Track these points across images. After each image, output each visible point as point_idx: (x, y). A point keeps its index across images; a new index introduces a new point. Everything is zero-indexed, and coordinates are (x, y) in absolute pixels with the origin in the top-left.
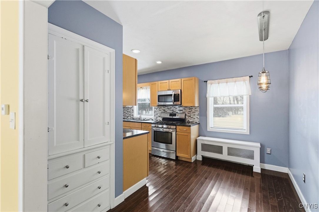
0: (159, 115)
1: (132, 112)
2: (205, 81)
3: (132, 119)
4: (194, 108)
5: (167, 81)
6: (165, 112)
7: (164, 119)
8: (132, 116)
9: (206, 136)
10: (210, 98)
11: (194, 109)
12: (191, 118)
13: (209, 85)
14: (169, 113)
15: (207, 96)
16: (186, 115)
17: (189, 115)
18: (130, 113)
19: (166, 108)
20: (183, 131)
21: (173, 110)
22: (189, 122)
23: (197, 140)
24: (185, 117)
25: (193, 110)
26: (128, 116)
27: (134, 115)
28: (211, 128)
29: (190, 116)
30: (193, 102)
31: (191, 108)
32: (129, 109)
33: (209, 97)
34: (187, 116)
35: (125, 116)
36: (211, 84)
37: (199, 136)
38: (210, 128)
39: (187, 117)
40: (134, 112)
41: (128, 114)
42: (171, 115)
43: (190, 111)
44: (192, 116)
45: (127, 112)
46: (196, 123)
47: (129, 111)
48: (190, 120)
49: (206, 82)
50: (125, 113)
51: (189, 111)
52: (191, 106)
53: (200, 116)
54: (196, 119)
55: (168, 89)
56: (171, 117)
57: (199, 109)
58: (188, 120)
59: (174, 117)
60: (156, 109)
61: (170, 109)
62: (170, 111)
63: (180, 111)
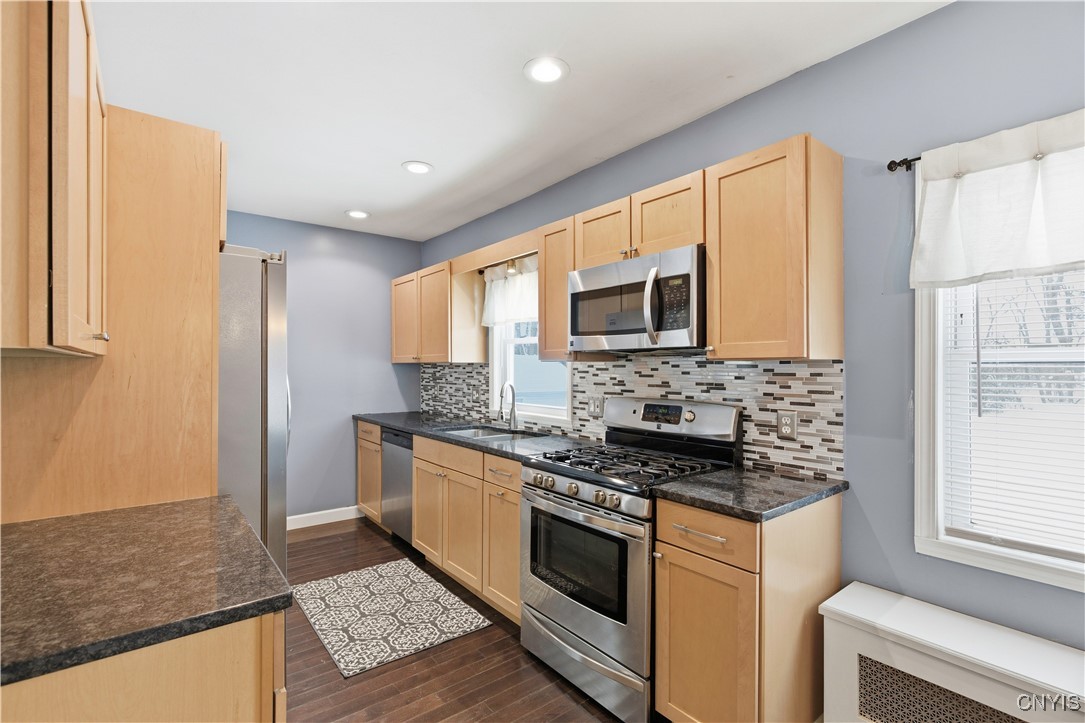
0: (592, 409)
1: (484, 387)
2: (892, 166)
3: (483, 421)
4: (804, 372)
5: (622, 204)
6: (623, 390)
7: (615, 434)
8: (483, 409)
9: (901, 592)
10: (941, 292)
11: (806, 382)
12: (778, 443)
13: (930, 191)
14: (639, 399)
15: (918, 273)
16: (742, 417)
17: (771, 418)
18: (477, 392)
19: (626, 372)
20: (700, 545)
21: (665, 384)
22: (766, 468)
23: (821, 618)
24: (740, 432)
25: (798, 388)
26: (469, 405)
27: (490, 402)
28: (950, 532)
29: (775, 428)
30: (800, 330)
31: (779, 370)
32: (474, 374)
33: (934, 285)
34: (749, 427)
35: (460, 406)
36: (958, 176)
37: (840, 584)
38: (943, 537)
39: (752, 433)
40: (490, 388)
41: (470, 398)
42: (652, 411)
43: (775, 389)
44: (786, 430)
45: (466, 390)
46: (820, 477)
47: (473, 382)
48: (776, 457)
49: (908, 164)
50: (461, 393)
51: (771, 389)
52: (784, 354)
53: (848, 432)
54: (820, 450)
55: (628, 249)
56: (651, 426)
57: (841, 380)
58: (764, 456)
59: (667, 428)
60: (581, 378)
61: (652, 376)
62: (649, 386)
63: (705, 388)
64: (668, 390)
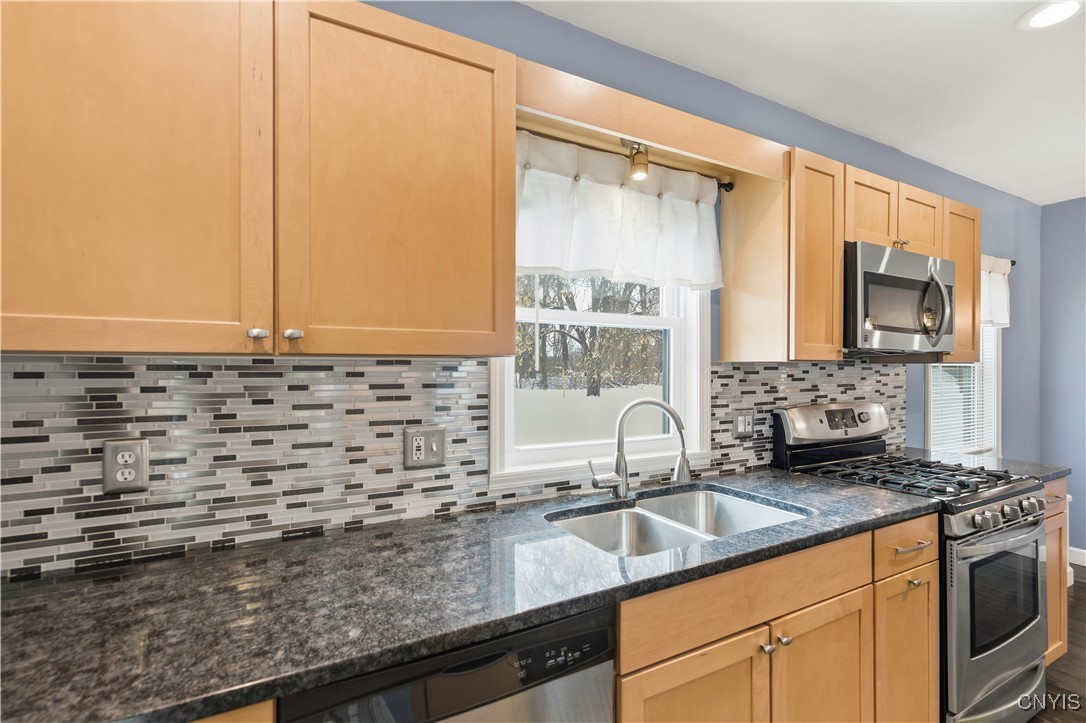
4: (891, 372)
11: (893, 380)
21: (815, 388)
25: (890, 384)
42: (832, 418)
43: (880, 386)
54: (898, 429)
56: (838, 434)
59: (853, 433)
60: (722, 385)
61: (803, 379)
62: (802, 390)
63: (843, 389)
64: (817, 393)
